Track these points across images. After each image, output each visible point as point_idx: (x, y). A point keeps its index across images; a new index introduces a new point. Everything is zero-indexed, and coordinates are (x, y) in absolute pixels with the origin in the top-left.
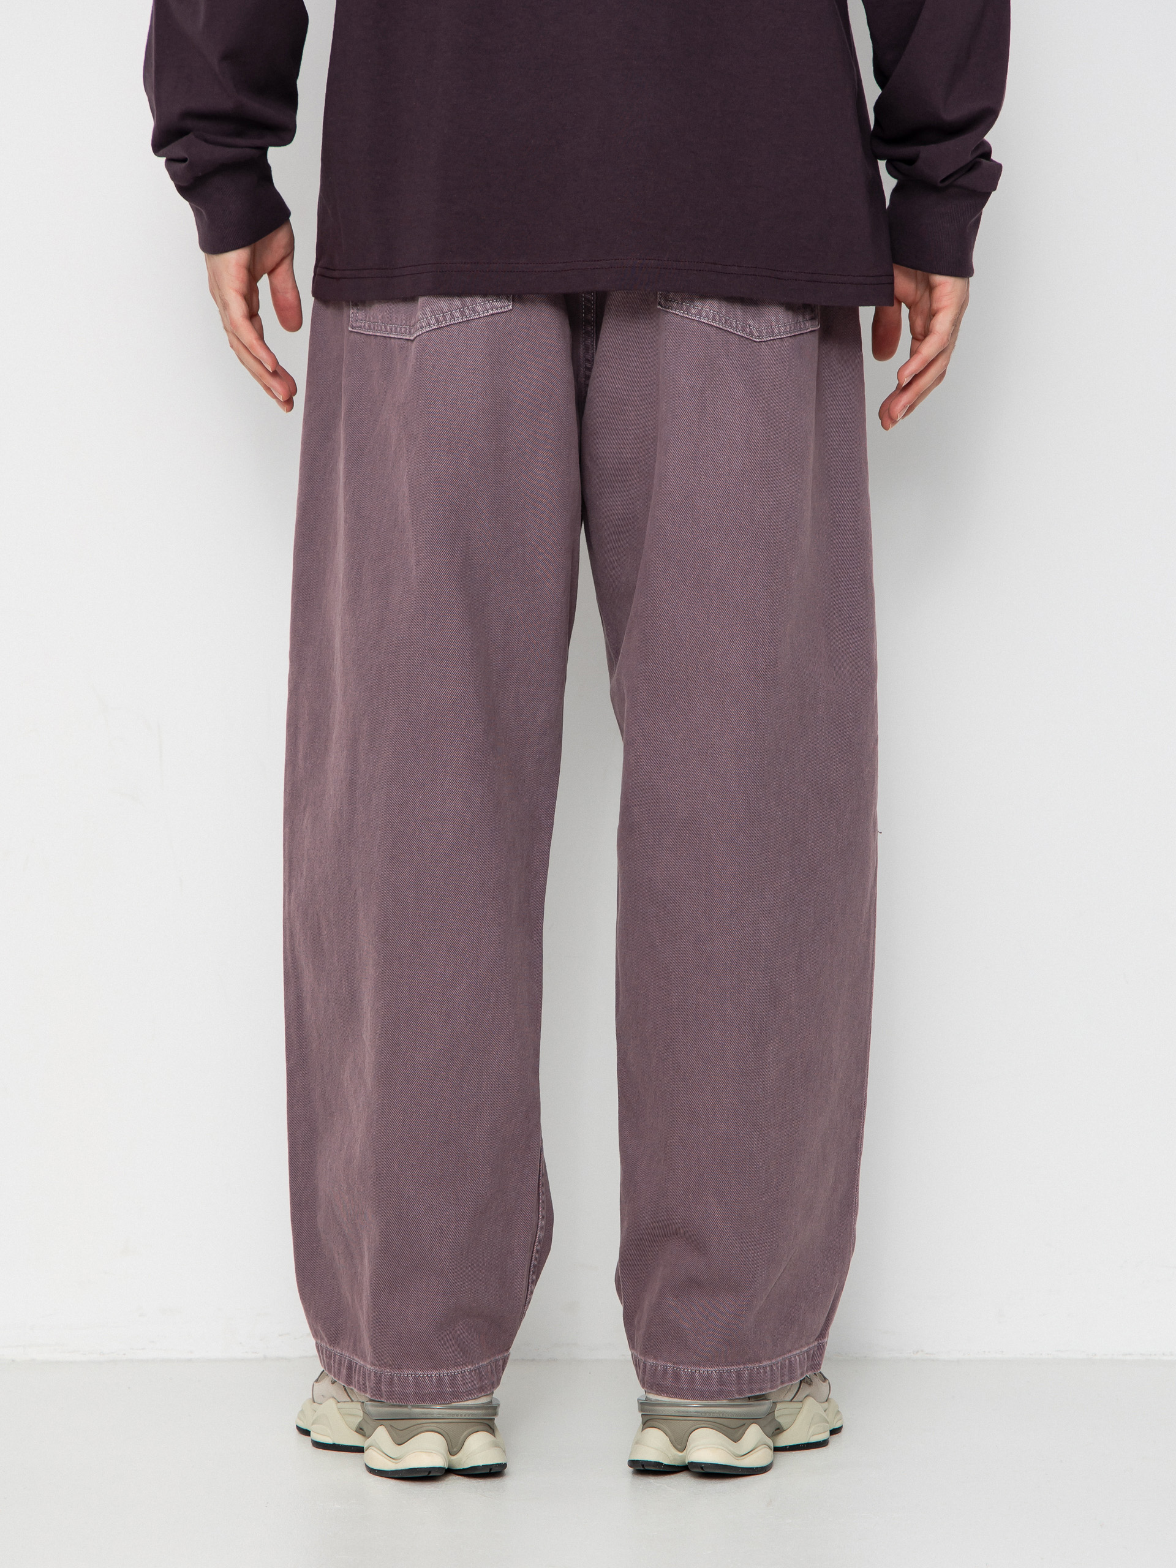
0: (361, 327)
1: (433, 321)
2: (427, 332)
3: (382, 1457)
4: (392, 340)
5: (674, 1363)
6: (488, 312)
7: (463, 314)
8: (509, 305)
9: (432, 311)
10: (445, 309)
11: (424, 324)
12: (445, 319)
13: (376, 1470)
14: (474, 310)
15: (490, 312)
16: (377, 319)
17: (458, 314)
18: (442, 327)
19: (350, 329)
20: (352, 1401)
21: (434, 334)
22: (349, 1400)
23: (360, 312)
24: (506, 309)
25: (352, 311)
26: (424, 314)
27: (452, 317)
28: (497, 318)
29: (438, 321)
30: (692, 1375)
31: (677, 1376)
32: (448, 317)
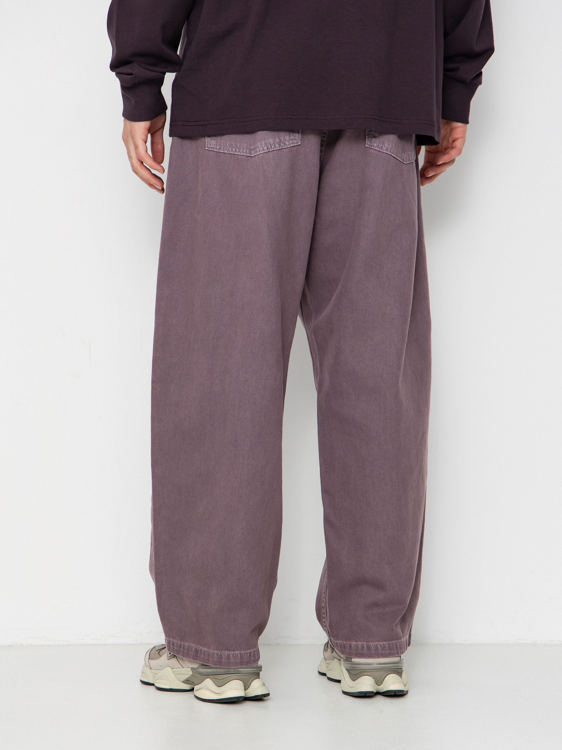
0: (214, 148)
1: (265, 148)
2: (263, 153)
3: (209, 693)
4: (236, 156)
5: (367, 642)
6: (291, 145)
7: (280, 145)
8: (299, 142)
9: (265, 143)
10: (272, 143)
11: (261, 149)
12: (271, 148)
13: (207, 699)
14: (285, 144)
15: (292, 145)
16: (227, 145)
17: (277, 145)
18: (270, 151)
19: (207, 148)
20: (183, 667)
21: (265, 155)
22: (181, 667)
23: (213, 141)
24: (298, 144)
25: (206, 140)
26: (261, 144)
27: (275, 146)
28: (294, 148)
29: (268, 148)
30: (376, 646)
31: (369, 648)
32: (273, 147)
